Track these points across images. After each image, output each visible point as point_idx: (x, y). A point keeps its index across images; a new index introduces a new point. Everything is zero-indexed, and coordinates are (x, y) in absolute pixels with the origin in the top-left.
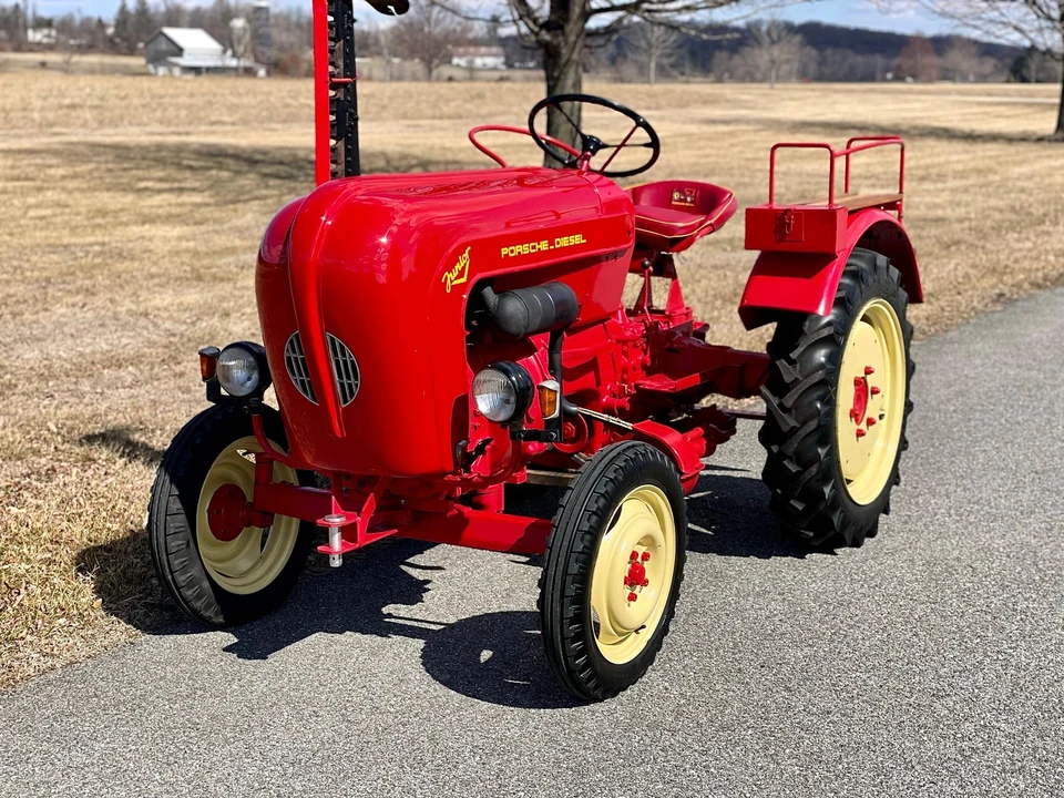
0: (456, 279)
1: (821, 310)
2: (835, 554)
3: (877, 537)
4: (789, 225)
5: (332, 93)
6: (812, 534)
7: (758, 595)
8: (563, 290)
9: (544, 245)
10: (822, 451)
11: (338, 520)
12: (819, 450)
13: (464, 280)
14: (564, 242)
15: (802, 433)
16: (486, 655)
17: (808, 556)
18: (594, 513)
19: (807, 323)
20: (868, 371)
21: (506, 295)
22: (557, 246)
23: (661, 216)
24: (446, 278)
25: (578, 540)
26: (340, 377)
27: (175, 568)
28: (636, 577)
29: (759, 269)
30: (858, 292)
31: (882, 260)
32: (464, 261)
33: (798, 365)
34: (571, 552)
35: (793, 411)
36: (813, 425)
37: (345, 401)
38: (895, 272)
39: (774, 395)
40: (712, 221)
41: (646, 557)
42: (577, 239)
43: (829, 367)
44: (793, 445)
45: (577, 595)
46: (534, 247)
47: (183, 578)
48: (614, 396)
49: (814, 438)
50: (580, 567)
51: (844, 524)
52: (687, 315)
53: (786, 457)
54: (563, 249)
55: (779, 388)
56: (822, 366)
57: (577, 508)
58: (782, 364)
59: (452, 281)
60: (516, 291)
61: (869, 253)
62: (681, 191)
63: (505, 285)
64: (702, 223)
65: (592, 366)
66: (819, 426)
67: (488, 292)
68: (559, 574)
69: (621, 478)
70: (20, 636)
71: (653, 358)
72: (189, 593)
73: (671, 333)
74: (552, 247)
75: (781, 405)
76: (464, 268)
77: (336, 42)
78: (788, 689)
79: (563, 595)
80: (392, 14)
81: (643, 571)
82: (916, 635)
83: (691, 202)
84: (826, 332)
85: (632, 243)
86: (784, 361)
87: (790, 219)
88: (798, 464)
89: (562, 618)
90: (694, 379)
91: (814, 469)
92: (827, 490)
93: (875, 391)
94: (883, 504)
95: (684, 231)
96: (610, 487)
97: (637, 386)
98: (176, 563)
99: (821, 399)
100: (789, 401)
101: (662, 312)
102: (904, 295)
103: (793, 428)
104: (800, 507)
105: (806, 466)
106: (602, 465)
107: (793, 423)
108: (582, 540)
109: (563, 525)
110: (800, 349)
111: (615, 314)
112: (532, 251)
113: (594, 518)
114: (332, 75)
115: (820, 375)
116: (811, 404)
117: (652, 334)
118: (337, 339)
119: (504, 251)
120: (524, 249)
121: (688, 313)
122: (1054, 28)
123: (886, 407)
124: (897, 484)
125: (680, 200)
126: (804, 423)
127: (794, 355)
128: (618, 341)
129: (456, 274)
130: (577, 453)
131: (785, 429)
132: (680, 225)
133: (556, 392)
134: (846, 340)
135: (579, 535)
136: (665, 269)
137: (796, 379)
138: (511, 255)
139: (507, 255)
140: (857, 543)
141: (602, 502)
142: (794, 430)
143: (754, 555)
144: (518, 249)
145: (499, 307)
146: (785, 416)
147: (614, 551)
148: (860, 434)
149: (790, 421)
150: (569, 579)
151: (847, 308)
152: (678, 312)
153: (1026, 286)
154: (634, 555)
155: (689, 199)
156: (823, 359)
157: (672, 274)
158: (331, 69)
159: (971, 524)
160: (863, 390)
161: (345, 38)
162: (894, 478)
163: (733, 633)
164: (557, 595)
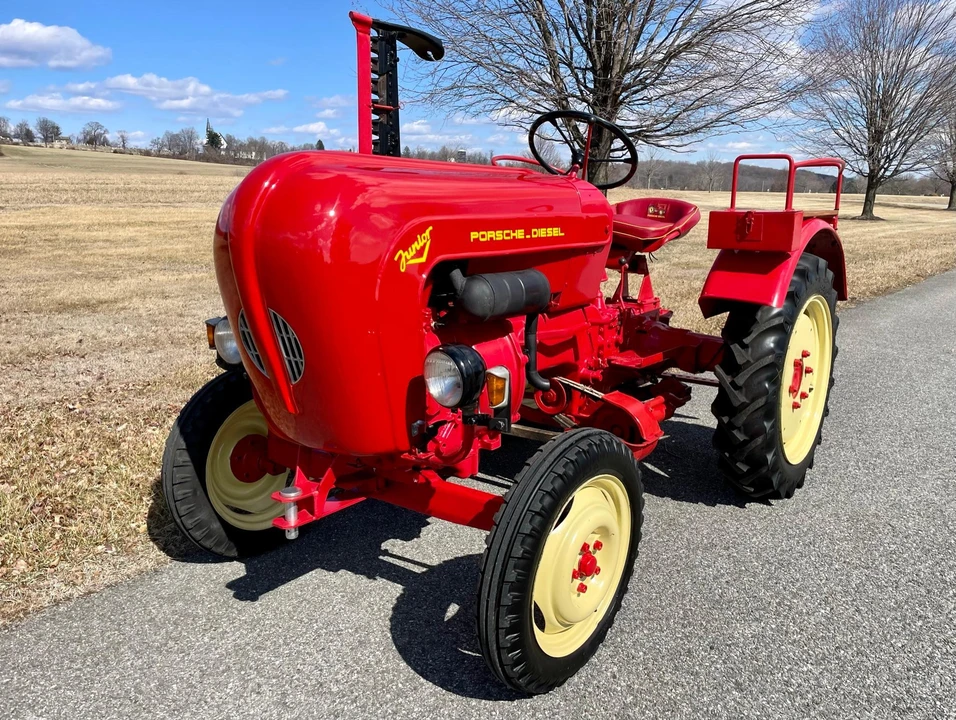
0: (413, 258)
1: (774, 303)
2: (770, 505)
3: (803, 488)
4: (749, 226)
5: (374, 117)
6: (752, 490)
7: (706, 549)
8: (538, 276)
9: (520, 234)
10: (767, 425)
11: (293, 495)
12: (765, 424)
13: (423, 259)
14: (542, 233)
15: (751, 408)
16: (453, 609)
17: (747, 505)
18: (537, 513)
19: (759, 313)
20: (805, 354)
21: (474, 279)
22: (533, 236)
23: (637, 223)
24: (400, 257)
25: (517, 544)
26: (288, 354)
27: (182, 513)
28: (587, 567)
29: (718, 265)
30: (804, 287)
31: (822, 262)
32: (424, 240)
33: (750, 350)
34: (510, 557)
35: (744, 390)
36: (761, 401)
37: (295, 379)
38: (830, 274)
39: (727, 374)
40: (680, 227)
41: (598, 545)
42: (555, 232)
43: (778, 352)
44: (742, 419)
45: (514, 603)
46: (508, 235)
47: (190, 522)
48: (591, 369)
49: (761, 413)
50: (519, 574)
51: (781, 484)
52: (655, 304)
53: (735, 428)
54: (539, 239)
55: (732, 368)
56: (771, 351)
57: (520, 507)
58: (735, 348)
59: (407, 260)
60: (487, 276)
61: (813, 257)
62: (655, 206)
63: (474, 268)
64: (670, 228)
65: (572, 343)
66: (766, 403)
67: (457, 274)
68: (496, 580)
69: (571, 473)
70: (52, 564)
71: (625, 337)
72: (197, 534)
73: (641, 318)
74: (528, 237)
75: (733, 383)
76: (423, 248)
77: (380, 75)
78: (739, 686)
79: (498, 604)
80: (431, 60)
81: (594, 561)
82: (858, 610)
83: (663, 214)
84: (777, 322)
85: (609, 240)
86: (738, 346)
87: (750, 221)
88: (746, 434)
89: (497, 628)
90: (658, 357)
91: (760, 440)
92: (770, 457)
93: (809, 371)
94: (809, 462)
95: (656, 234)
96: (558, 483)
97: (609, 361)
98: (183, 510)
99: (769, 379)
100: (741, 380)
101: (635, 301)
102: (835, 293)
103: (743, 403)
104: (745, 468)
105: (753, 437)
106: (551, 459)
107: (742, 399)
108: (523, 543)
109: (503, 525)
110: (753, 335)
111: (594, 301)
112: (506, 238)
113: (538, 519)
114: (375, 102)
115: (770, 359)
116: (760, 383)
117: (625, 317)
118: (279, 317)
119: (474, 235)
120: (498, 235)
121: (656, 302)
122: (865, 160)
123: (814, 383)
124: (819, 443)
125: (654, 213)
126: (753, 400)
127: (746, 341)
128: (593, 324)
129: (413, 253)
130: (558, 414)
131: (736, 404)
132: (653, 229)
133: (505, 379)
134: (792, 329)
135: (520, 538)
136: (640, 266)
137: (748, 361)
138: (482, 240)
139: (477, 240)
140: (789, 495)
141: (548, 500)
142: (744, 406)
143: (702, 502)
144: (490, 235)
145: (467, 289)
146: (736, 392)
147: (561, 545)
148: (796, 406)
149: (740, 398)
150: (506, 587)
151: (794, 300)
152: (648, 301)
153: (868, 293)
154: (585, 547)
155: (661, 212)
156: (772, 345)
157: (645, 272)
158: (374, 97)
159: (878, 477)
160: (800, 370)
161: (387, 73)
162: (818, 440)
163: (684, 596)
164: (492, 602)
